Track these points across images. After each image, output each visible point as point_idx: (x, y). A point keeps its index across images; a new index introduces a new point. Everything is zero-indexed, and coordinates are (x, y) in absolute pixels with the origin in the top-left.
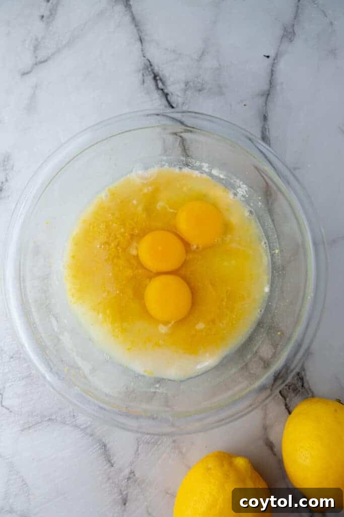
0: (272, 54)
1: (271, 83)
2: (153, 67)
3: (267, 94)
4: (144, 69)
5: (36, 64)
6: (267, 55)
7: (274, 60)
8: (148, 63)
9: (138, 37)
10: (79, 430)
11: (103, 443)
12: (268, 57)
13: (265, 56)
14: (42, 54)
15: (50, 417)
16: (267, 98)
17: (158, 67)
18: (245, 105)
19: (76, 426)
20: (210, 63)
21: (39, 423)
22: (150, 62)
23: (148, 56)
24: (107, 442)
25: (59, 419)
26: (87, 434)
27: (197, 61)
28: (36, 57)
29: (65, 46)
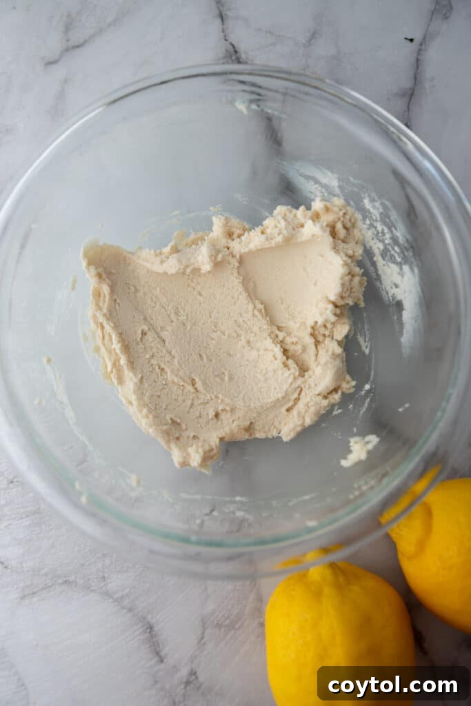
0: (418, 37)
1: (417, 78)
2: (238, 55)
3: (410, 94)
4: (225, 57)
5: (67, 50)
6: (410, 38)
7: (421, 44)
8: (232, 49)
9: (217, 12)
10: (111, 600)
11: (148, 623)
12: (412, 40)
13: (407, 39)
14: (76, 37)
16: (410, 100)
17: (246, 54)
19: (107, 594)
20: (323, 48)
21: (49, 587)
22: (234, 47)
23: (232, 39)
24: (154, 621)
25: (81, 582)
26: (123, 608)
27: (305, 46)
28: (68, 41)
29: (110, 25)
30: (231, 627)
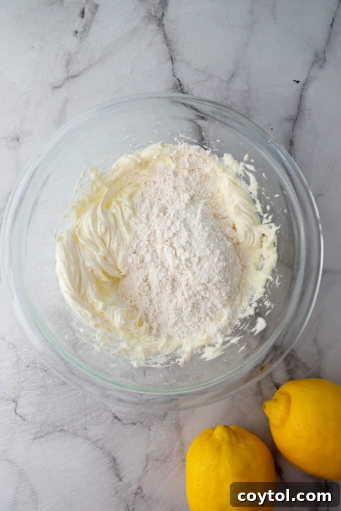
0: (302, 80)
1: (300, 108)
2: (182, 87)
3: (295, 120)
4: (173, 88)
5: (68, 78)
6: (297, 80)
7: (304, 85)
8: (178, 83)
9: (169, 56)
10: (90, 442)
11: (113, 457)
12: (298, 82)
13: (294, 81)
14: (74, 70)
15: (62, 428)
16: (295, 123)
17: (188, 86)
18: (272, 129)
19: (88, 439)
20: (238, 85)
21: (51, 433)
22: (179, 81)
23: (178, 75)
24: (116, 456)
25: (71, 430)
26: (97, 447)
27: (227, 82)
28: (68, 72)
29: (96, 62)
30: (164, 461)
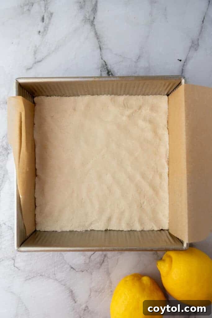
0: (183, 59)
2: (107, 66)
4: (102, 67)
5: (35, 63)
7: (184, 63)
8: (105, 63)
9: (99, 46)
10: (57, 282)
11: (71, 290)
12: (180, 60)
13: (178, 60)
14: (39, 57)
15: (41, 274)
17: (111, 65)
19: (56, 280)
20: (143, 63)
21: (35, 277)
23: (105, 58)
24: (73, 289)
25: (46, 275)
26: (62, 284)
27: (135, 62)
28: (35, 58)
29: (53, 51)
30: (101, 292)
